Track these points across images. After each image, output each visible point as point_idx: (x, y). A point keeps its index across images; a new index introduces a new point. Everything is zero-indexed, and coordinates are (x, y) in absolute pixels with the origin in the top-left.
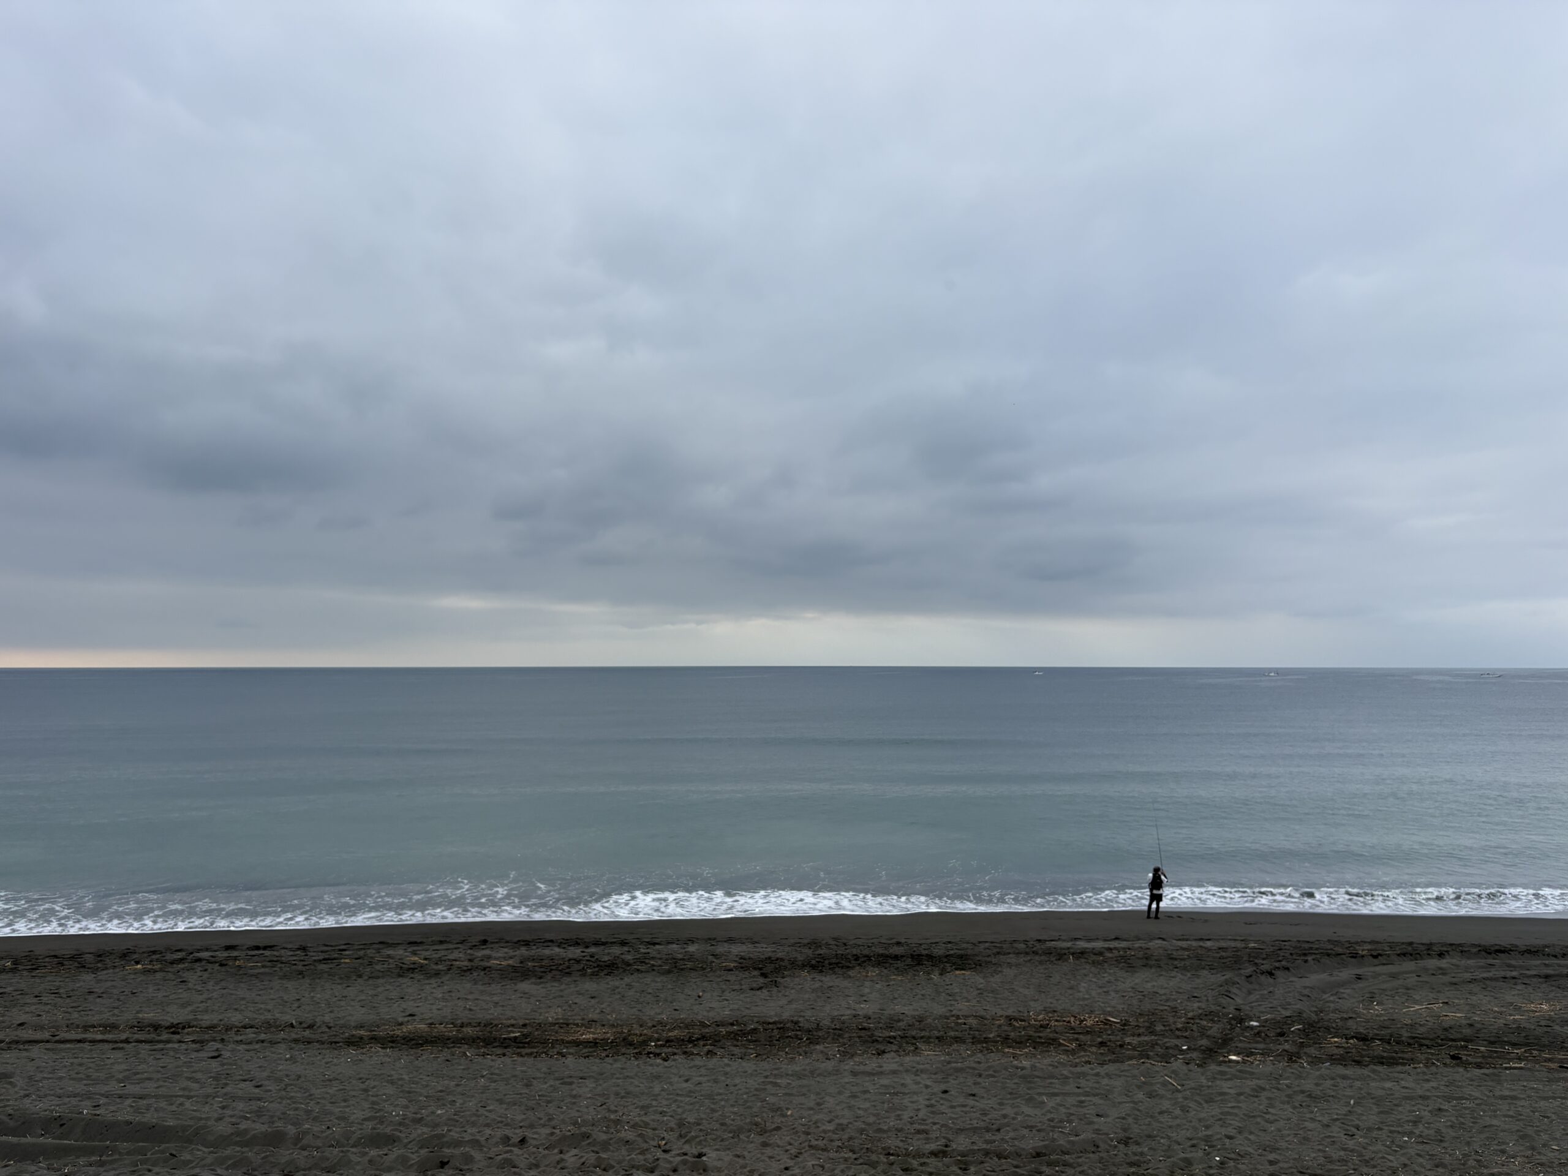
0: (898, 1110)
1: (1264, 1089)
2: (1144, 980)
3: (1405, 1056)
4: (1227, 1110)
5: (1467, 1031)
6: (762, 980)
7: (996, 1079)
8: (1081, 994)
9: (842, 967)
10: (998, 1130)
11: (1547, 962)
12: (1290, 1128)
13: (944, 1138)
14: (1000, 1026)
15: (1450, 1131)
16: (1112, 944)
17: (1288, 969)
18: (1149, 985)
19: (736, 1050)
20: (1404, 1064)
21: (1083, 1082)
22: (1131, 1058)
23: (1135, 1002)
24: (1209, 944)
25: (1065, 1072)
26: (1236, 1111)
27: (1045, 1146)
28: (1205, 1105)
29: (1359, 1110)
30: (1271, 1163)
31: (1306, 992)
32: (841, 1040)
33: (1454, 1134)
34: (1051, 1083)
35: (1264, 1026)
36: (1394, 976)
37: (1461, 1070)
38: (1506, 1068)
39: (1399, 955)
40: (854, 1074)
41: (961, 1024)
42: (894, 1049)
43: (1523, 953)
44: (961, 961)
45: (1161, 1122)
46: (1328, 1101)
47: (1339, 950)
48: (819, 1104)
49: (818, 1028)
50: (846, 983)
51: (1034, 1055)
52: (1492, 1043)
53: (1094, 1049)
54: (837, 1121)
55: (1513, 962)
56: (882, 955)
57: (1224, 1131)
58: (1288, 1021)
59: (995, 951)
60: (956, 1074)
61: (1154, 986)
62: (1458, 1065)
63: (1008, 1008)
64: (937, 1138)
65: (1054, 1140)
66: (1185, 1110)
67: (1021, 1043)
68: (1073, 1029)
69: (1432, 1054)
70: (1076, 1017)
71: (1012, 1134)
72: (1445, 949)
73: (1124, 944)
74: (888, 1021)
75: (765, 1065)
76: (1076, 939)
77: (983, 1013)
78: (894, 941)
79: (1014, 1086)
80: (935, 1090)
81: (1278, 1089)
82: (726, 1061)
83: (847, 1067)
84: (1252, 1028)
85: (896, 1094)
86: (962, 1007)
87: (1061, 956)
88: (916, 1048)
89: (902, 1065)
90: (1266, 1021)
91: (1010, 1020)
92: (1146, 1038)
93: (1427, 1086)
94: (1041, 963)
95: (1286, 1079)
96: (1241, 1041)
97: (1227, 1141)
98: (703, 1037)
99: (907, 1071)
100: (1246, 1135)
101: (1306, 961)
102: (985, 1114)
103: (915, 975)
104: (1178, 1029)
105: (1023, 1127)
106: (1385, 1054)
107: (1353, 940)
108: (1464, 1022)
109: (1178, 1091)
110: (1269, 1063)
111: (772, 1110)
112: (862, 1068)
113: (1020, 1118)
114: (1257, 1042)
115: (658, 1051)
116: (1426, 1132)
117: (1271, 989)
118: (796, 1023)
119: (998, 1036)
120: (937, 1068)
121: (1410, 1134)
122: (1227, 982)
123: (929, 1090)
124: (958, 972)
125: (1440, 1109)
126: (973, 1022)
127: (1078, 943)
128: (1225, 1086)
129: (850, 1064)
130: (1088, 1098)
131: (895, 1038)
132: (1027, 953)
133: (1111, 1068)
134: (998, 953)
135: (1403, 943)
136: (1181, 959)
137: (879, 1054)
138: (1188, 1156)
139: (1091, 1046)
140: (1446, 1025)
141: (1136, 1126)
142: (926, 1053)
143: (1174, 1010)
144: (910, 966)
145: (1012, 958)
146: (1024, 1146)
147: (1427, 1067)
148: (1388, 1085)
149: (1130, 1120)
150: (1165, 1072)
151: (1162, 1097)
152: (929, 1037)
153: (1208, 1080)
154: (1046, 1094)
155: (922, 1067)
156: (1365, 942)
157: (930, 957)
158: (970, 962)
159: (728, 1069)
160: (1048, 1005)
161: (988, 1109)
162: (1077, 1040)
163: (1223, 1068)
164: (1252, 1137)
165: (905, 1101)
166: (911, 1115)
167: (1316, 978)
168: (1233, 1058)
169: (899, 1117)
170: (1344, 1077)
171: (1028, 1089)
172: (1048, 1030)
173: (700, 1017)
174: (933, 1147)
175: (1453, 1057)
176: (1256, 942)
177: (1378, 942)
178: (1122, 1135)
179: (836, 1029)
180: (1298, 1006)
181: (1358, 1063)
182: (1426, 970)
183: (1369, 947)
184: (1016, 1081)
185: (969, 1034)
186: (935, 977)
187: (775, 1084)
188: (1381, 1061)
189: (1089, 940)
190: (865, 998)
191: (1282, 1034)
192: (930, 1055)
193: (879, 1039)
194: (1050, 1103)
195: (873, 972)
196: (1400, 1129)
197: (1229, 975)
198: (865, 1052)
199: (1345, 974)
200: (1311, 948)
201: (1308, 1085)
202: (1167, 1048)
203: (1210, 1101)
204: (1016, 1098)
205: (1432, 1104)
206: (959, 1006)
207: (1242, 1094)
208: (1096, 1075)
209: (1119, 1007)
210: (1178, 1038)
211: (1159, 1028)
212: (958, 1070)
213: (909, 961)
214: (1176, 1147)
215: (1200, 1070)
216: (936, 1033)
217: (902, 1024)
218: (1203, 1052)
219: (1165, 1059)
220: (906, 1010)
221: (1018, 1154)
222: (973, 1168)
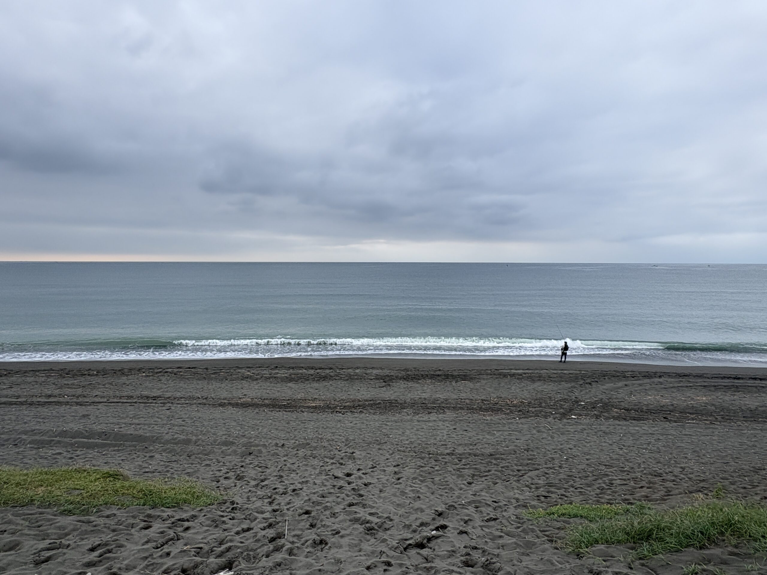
0: (435, 436)
1: (585, 429)
2: (538, 386)
3: (645, 417)
4: (570, 437)
5: (671, 407)
6: (384, 384)
7: (476, 424)
8: (512, 391)
9: (416, 379)
10: (475, 445)
11: (704, 380)
12: (596, 445)
13: (453, 447)
14: (479, 403)
15: (663, 448)
16: (527, 371)
17: (597, 382)
18: (540, 388)
19: (372, 411)
20: (644, 420)
21: (511, 426)
22: (531, 417)
23: (534, 394)
24: (565, 372)
25: (504, 422)
26: (573, 438)
27: (494, 452)
28: (561, 436)
29: (625, 438)
30: (587, 460)
31: (604, 391)
32: (414, 408)
34: (498, 426)
35: (586, 404)
36: (640, 385)
37: (668, 423)
38: (688, 423)
39: (643, 376)
40: (418, 421)
41: (463, 402)
42: (435, 412)
43: (694, 376)
44: (465, 377)
45: (542, 442)
46: (612, 434)
47: (618, 374)
48: (403, 433)
49: (405, 403)
50: (417, 385)
51: (492, 415)
52: (681, 412)
53: (516, 413)
54: (410, 440)
55: (690, 380)
56: (433, 374)
57: (568, 446)
58: (596, 402)
59: (478, 373)
60: (460, 422)
61: (542, 388)
62: (667, 421)
63: (482, 396)
64: (450, 447)
65: (498, 449)
66: (552, 437)
67: (487, 410)
68: (508, 404)
69: (656, 416)
70: (509, 400)
71: (481, 447)
72: (662, 375)
73: (530, 371)
74: (433, 400)
75: (383, 417)
76: (511, 369)
77: (472, 398)
79: (483, 427)
80: (451, 428)
81: (591, 429)
82: (367, 415)
84: (581, 405)
85: (435, 429)
86: (463, 395)
87: (505, 376)
88: (444, 411)
89: (438, 418)
90: (587, 402)
91: (483, 401)
92: (538, 409)
93: (653, 429)
94: (497, 378)
95: (595, 425)
96: (577, 410)
97: (569, 450)
98: (359, 406)
99: (440, 420)
100: (577, 448)
101: (605, 379)
102: (470, 438)
103: (446, 383)
104: (551, 405)
105: (486, 444)
106: (636, 416)
107: (624, 371)
108: (670, 404)
109: (550, 430)
110: (588, 419)
111: (384, 435)
112: (421, 419)
113: (484, 440)
114: (584, 411)
115: (340, 411)
116: (653, 448)
117: (590, 390)
118: (396, 400)
119: (478, 407)
120: (452, 419)
121: (646, 449)
122: (572, 387)
123: (448, 428)
124: (463, 382)
125: (659, 439)
126: (467, 401)
128: (570, 428)
129: (417, 417)
130: (513, 432)
131: (435, 407)
132: (491, 375)
133: (523, 420)
134: (480, 374)
135: (644, 372)
136: (554, 378)
137: (429, 414)
138: (553, 456)
139: (515, 411)
140: (662, 405)
141: (532, 444)
142: (448, 413)
143: (550, 398)
144: (444, 379)
145: (485, 377)
146: (485, 452)
147: (653, 421)
148: (637, 428)
149: (530, 441)
150: (545, 422)
151: (543, 432)
152: (450, 407)
153: (563, 425)
154: (496, 431)
155: (445, 419)
156: (629, 371)
157: (452, 376)
158: (468, 378)
159: (368, 418)
160: (498, 395)
161: (472, 436)
162: (510, 409)
163: (569, 421)
164: (580, 449)
165: (438, 432)
166: (440, 438)
167: (609, 385)
168: (573, 417)
169: (435, 439)
170: (619, 425)
171: (489, 428)
172: (498, 405)
173: (358, 398)
174: (448, 451)
175: (665, 418)
176: (585, 371)
178: (526, 447)
179: (412, 403)
180: (601, 397)
181: (625, 419)
182: (653, 382)
183: (631, 373)
184: (484, 425)
185: (466, 406)
186: (454, 383)
187: (386, 425)
188: (635, 419)
189: (516, 370)
190: (425, 391)
191: (593, 408)
192: (450, 415)
193: (429, 407)
194: (498, 434)
195: (429, 381)
196: (641, 447)
197: (573, 384)
198: (423, 413)
199: (620, 384)
200: (607, 374)
201: (603, 428)
202: (546, 413)
203: (563, 434)
204: (484, 432)
205: (656, 437)
206: (462, 395)
207: (576, 431)
208: (517, 423)
209: (528, 396)
210: (551, 408)
211: (543, 405)
212: (461, 420)
213: (443, 377)
214: (548, 452)
215: (560, 421)
216: (452, 406)
217: (439, 402)
218: (561, 414)
219: (546, 417)
220: (441, 396)
221: (483, 455)
222: (464, 460)
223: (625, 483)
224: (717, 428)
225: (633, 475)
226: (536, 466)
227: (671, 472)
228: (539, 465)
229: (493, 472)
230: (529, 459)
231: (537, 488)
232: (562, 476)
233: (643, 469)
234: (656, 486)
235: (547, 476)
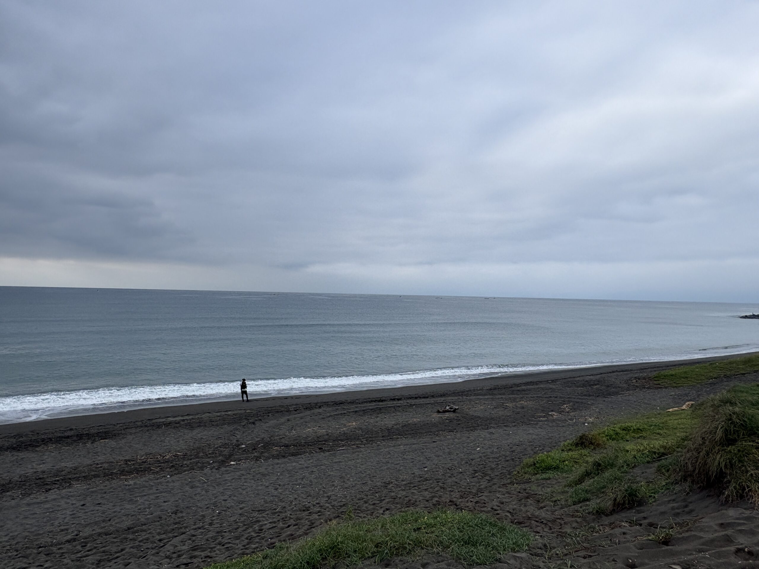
0: (53, 520)
1: (243, 475)
2: (199, 433)
3: (302, 451)
4: (225, 487)
5: (327, 437)
7: (114, 493)
8: (165, 444)
9: (33, 447)
10: (110, 520)
11: (356, 406)
12: (252, 491)
13: (77, 531)
14: (120, 465)
16: (187, 417)
17: (261, 420)
18: (199, 435)
20: (301, 454)
21: (160, 487)
22: (185, 471)
23: (192, 444)
24: (229, 413)
25: (152, 484)
26: (230, 487)
27: (133, 524)
28: (216, 487)
29: (281, 477)
30: (241, 509)
31: (267, 429)
32: (24, 487)
33: (316, 481)
34: (143, 490)
35: (247, 447)
36: (301, 418)
37: (322, 453)
38: (338, 450)
39: (304, 409)
40: (28, 505)
41: (99, 467)
42: (56, 487)
43: (348, 403)
44: (105, 435)
45: (195, 499)
46: (269, 475)
47: (283, 409)
49: (10, 482)
50: (33, 455)
51: (137, 477)
52: (334, 441)
53: (168, 470)
54: (11, 534)
55: (345, 407)
56: (60, 437)
57: (222, 498)
58: (258, 442)
59: (125, 427)
60: (91, 494)
61: (201, 435)
62: (321, 451)
63: (126, 456)
64: (72, 531)
65: (139, 519)
66: (207, 491)
67: (131, 472)
68: (159, 461)
69: (312, 449)
70: (161, 455)
71: (116, 521)
72: (322, 404)
73: (191, 417)
74: (56, 472)
76: (168, 417)
77: (113, 460)
78: (69, 428)
79: (123, 495)
80: (77, 505)
81: (250, 474)
83: (24, 502)
84: (242, 448)
85: (53, 512)
86: (101, 458)
87: (159, 426)
88: (70, 484)
89: (60, 495)
90: (249, 444)
91: (127, 461)
92: (194, 460)
93: (308, 462)
94: (148, 430)
95: (255, 468)
96: (237, 455)
97: (223, 502)
99: (62, 498)
100: (232, 497)
101: (268, 416)
102: (104, 513)
103: (77, 445)
104: (209, 454)
105: (124, 516)
106: (294, 451)
107: (289, 405)
108: (325, 433)
109: (205, 483)
110: (247, 463)
112: (35, 500)
113: (123, 511)
114: (244, 454)
116: (306, 482)
117: (253, 430)
119: (119, 471)
120: (81, 493)
121: (299, 485)
122: (234, 429)
123: (74, 506)
124: (102, 441)
125: (312, 471)
126: (106, 466)
127: (168, 419)
128: (227, 477)
129: (27, 500)
130: (161, 494)
131: (58, 481)
132: (142, 427)
133: (175, 478)
134: (127, 428)
135: (307, 404)
136: (216, 421)
137: (47, 491)
138: (203, 513)
139: (167, 468)
140: (318, 436)
141: (182, 503)
142: (75, 486)
143: (209, 445)
144: (75, 441)
145: (133, 431)
146: (122, 526)
147: (309, 454)
148: (294, 464)
149: (180, 501)
150: (201, 475)
151: (197, 487)
152: (79, 477)
153: (220, 475)
154: (139, 496)
155: (72, 494)
156: (293, 405)
157: (88, 435)
158: (110, 434)
160: (147, 451)
161: (105, 510)
162: (160, 466)
163: (228, 468)
164: (235, 498)
165: (58, 515)
166: (60, 521)
167: (272, 422)
168: (232, 463)
169: (52, 525)
171: (131, 495)
172: (146, 464)
174: (69, 537)
175: (320, 449)
176: (250, 409)
177: (297, 404)
178: (175, 509)
179: (21, 481)
180: (263, 436)
181: (284, 457)
182: (314, 413)
183: (294, 407)
184: (124, 492)
185: (102, 472)
186: (89, 445)
188: (293, 455)
189: (174, 417)
190: (44, 462)
191: (254, 449)
192: (78, 487)
193: (48, 483)
194: (140, 500)
195: (52, 447)
196: (296, 483)
197: (236, 426)
198: (38, 491)
199: (282, 420)
200: (272, 410)
201: (262, 470)
202: (203, 463)
203: (219, 484)
204: (123, 501)
205: (310, 470)
206: (99, 458)
207: (233, 479)
208: (168, 482)
209: (184, 447)
210: (209, 458)
211: (201, 454)
212: (93, 492)
213: (75, 438)
214: (199, 510)
215: (217, 471)
216: (84, 474)
217: (63, 473)
218: (219, 462)
219: (202, 468)
220: (68, 464)
221: (118, 531)
222: (89, 545)
223: (274, 525)
224: (361, 451)
225: (283, 515)
226: (183, 530)
227: (318, 504)
228: (186, 527)
229: (127, 550)
230: (176, 524)
231: (179, 556)
232: (211, 535)
233: (293, 506)
234: (302, 521)
235: (194, 538)
